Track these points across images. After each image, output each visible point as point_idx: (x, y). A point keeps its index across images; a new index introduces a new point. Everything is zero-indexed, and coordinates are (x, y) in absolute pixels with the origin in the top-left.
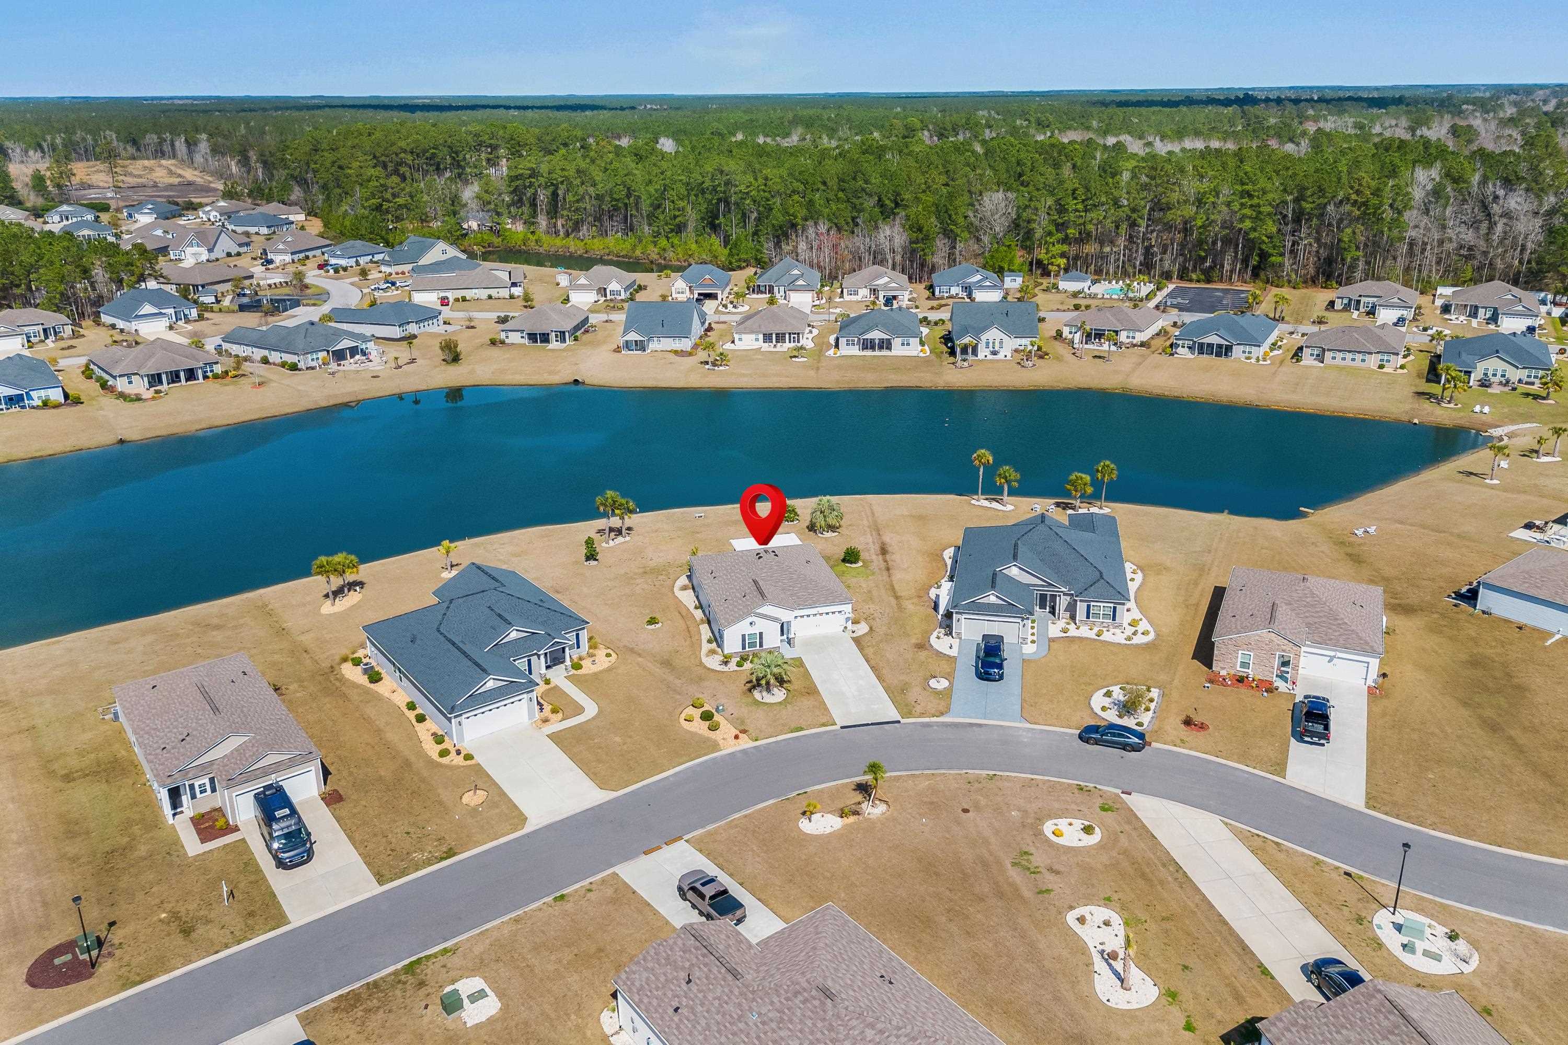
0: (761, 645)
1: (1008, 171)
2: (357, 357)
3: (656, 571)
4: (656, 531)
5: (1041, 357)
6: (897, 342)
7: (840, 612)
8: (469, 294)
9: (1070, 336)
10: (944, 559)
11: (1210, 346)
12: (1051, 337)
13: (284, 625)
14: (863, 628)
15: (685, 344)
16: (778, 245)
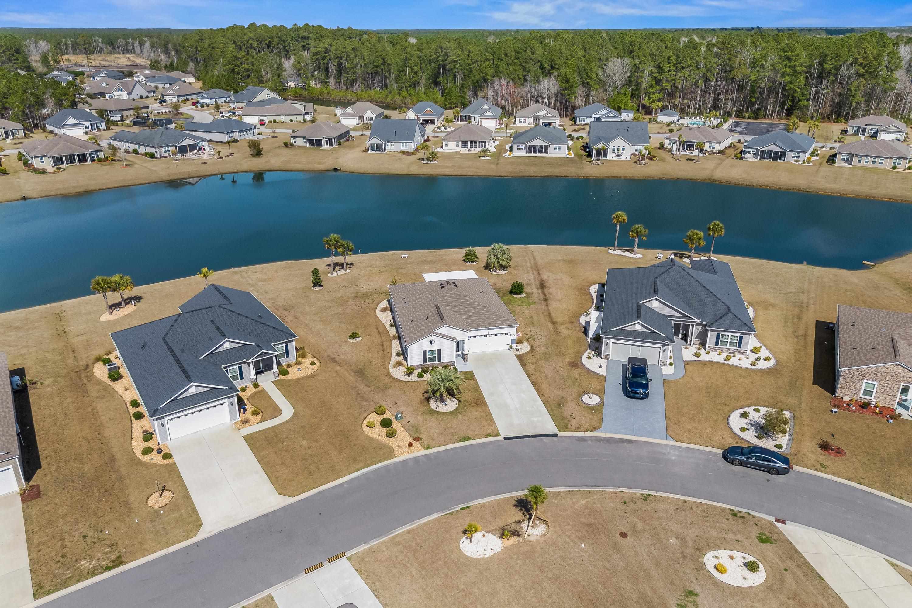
0: (439, 359)
1: (624, 49)
2: (195, 151)
3: (365, 296)
4: (371, 266)
5: (651, 159)
6: (551, 148)
7: (506, 334)
8: (278, 119)
9: (670, 147)
10: (590, 293)
11: (770, 152)
12: (656, 147)
13: (67, 329)
14: (525, 348)
15: (410, 148)
16: (475, 94)
